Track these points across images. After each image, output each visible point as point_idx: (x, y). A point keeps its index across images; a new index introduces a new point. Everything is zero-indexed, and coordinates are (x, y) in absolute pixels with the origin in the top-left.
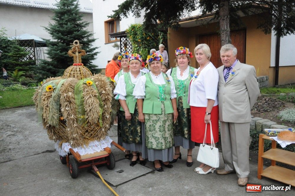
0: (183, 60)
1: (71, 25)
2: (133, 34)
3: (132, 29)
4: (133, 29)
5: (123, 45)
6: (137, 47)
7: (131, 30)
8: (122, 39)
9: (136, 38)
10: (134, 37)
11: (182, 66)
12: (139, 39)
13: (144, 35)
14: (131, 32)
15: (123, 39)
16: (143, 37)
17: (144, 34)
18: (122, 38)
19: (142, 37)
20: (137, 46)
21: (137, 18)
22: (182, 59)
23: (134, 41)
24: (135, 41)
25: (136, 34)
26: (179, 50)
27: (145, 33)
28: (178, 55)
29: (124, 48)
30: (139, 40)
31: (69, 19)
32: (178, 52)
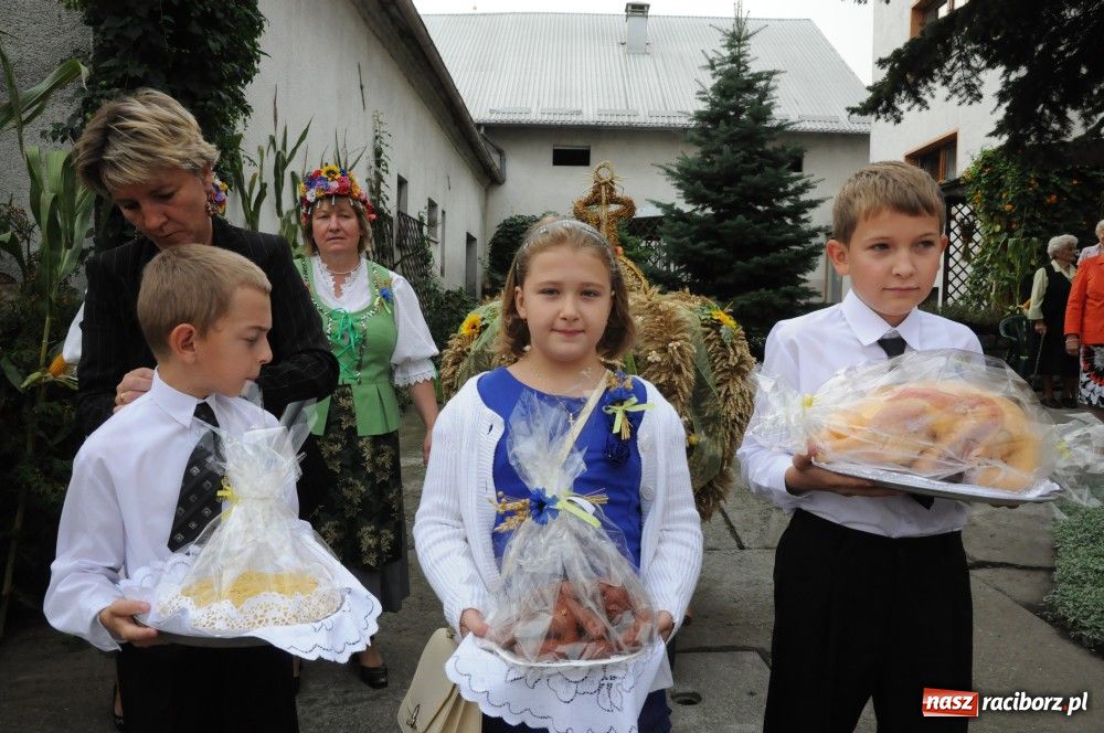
0: (339, 224)
1: (734, 152)
2: (986, 187)
3: (985, 166)
4: (990, 166)
5: (957, 231)
6: (1000, 233)
7: (981, 172)
8: (954, 210)
9: (1000, 199)
10: (989, 197)
11: (336, 252)
12: (1009, 203)
13: (1030, 185)
14: (979, 179)
15: (960, 211)
16: (1025, 195)
17: (1033, 182)
18: (956, 204)
19: (1024, 193)
20: (998, 228)
21: (965, 105)
22: (334, 218)
23: (987, 211)
24: (992, 213)
25: (1000, 185)
26: (322, 178)
27: (1037, 179)
28: (317, 200)
29: (958, 243)
30: (1008, 207)
31: (731, 135)
32: (313, 191)
